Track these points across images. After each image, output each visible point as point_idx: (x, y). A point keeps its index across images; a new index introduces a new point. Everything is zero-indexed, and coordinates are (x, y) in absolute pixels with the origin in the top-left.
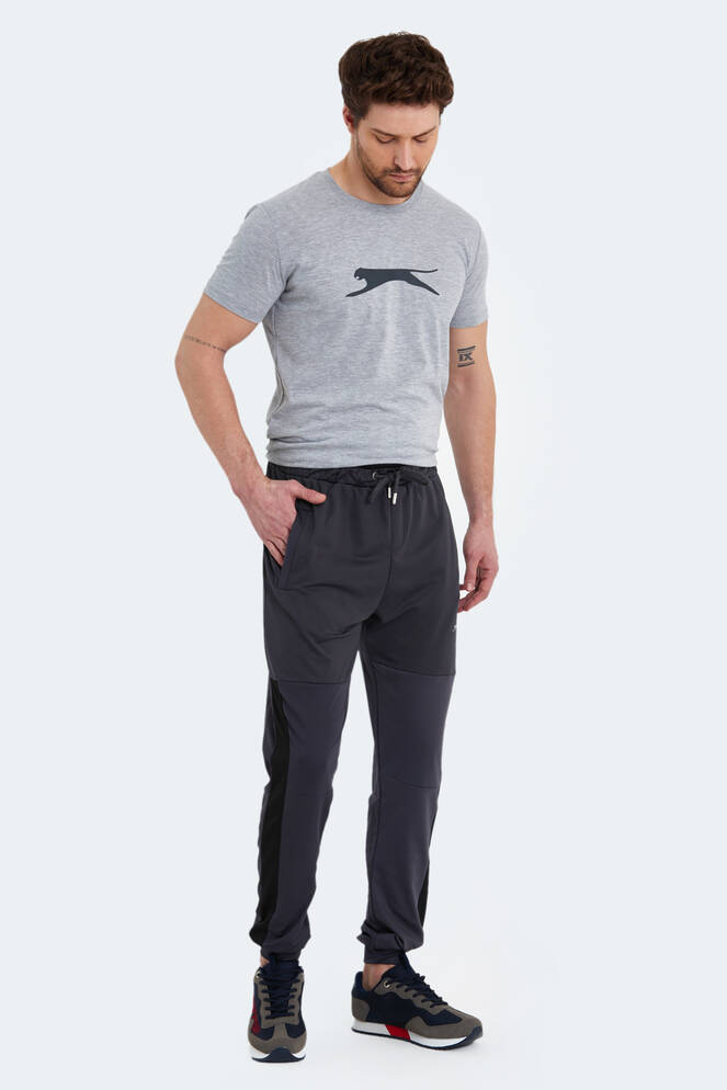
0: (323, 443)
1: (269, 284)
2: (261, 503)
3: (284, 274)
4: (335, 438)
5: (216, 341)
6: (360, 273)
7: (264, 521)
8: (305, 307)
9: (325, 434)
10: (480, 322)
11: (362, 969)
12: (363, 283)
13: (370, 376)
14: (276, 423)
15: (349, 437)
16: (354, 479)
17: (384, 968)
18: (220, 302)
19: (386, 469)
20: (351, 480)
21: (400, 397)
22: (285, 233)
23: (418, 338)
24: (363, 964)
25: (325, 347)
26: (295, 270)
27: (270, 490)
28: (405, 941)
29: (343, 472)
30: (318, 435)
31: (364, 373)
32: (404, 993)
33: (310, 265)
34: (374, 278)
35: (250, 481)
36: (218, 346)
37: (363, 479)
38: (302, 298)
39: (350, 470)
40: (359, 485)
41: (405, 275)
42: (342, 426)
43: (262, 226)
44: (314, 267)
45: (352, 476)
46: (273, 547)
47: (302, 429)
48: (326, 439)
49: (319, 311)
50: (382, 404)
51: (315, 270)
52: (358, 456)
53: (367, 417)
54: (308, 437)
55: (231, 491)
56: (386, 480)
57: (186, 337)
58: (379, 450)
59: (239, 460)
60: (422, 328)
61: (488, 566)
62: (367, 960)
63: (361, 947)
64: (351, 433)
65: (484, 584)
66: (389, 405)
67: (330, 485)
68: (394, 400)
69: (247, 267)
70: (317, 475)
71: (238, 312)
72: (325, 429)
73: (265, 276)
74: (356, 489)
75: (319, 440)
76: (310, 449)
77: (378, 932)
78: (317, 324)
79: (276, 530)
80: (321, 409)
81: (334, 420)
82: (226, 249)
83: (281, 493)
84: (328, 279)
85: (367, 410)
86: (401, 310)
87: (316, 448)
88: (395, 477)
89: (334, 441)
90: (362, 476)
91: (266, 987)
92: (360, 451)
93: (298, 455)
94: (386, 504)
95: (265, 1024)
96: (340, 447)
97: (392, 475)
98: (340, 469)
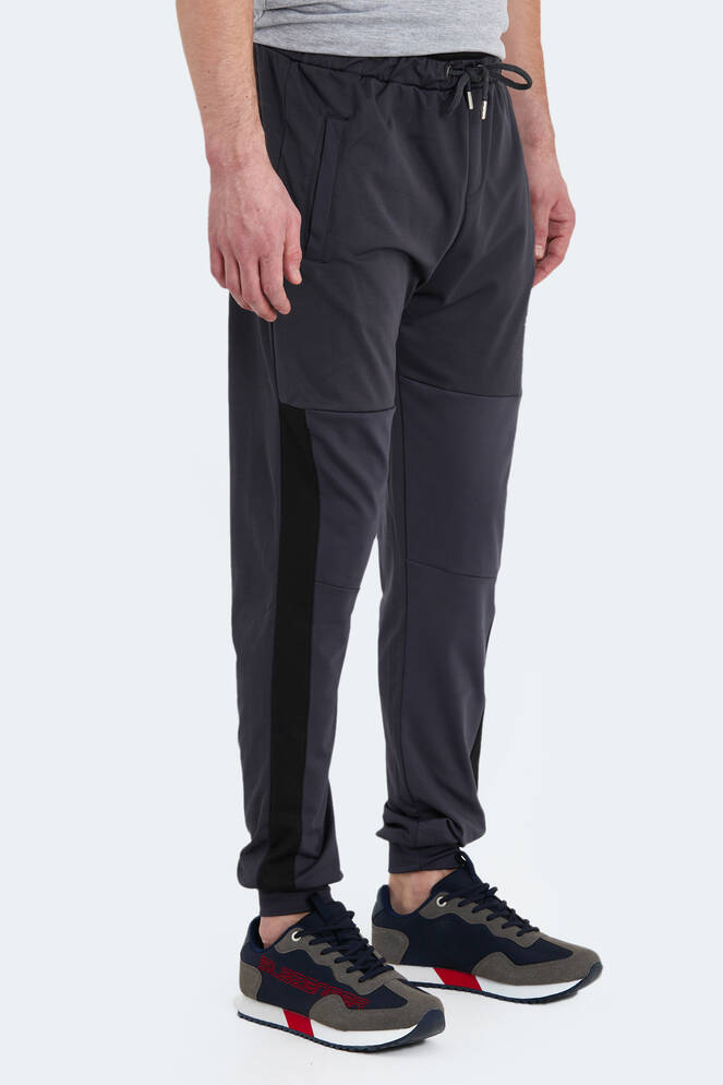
0: (374, 14)
4: (394, 5)
11: (387, 883)
16: (420, 75)
17: (434, 877)
19: (465, 62)
20: (413, 77)
24: (388, 874)
28: (464, 826)
29: (403, 63)
32: (469, 915)
37: (432, 77)
39: (413, 61)
40: (427, 86)
45: (415, 69)
48: (373, 9)
52: (428, 37)
56: (465, 79)
58: (458, 28)
61: (565, 216)
62: (396, 866)
63: (384, 846)
65: (557, 246)
67: (381, 85)
70: (359, 69)
74: (421, 93)
75: (366, 9)
76: (349, 24)
77: (416, 818)
87: (360, 23)
88: (481, 72)
90: (431, 71)
91: (326, 946)
92: (431, 29)
93: (328, 33)
94: (464, 118)
95: (366, 989)
96: (400, 21)
97: (473, 72)
98: (400, 58)
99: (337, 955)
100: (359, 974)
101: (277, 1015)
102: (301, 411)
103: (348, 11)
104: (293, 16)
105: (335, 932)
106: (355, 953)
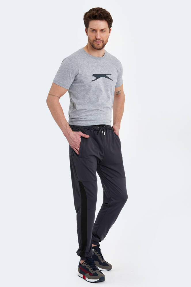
0: (86, 119)
1: (71, 79)
2: (72, 138)
3: (75, 75)
4: (89, 118)
5: (58, 95)
6: (94, 75)
7: (73, 143)
8: (80, 84)
9: (86, 117)
10: (121, 85)
12: (95, 78)
13: (97, 102)
14: (72, 115)
15: (92, 118)
16: (94, 128)
18: (58, 85)
20: (93, 129)
21: (105, 107)
22: (75, 65)
23: (108, 92)
25: (85, 95)
26: (77, 75)
27: (74, 134)
29: (91, 127)
30: (84, 117)
31: (96, 101)
33: (81, 73)
34: (97, 76)
35: (68, 132)
36: (58, 96)
37: (96, 129)
38: (79, 82)
39: (93, 126)
40: (95, 130)
41: (104, 76)
42: (90, 115)
43: (69, 63)
44: (83, 74)
45: (93, 127)
46: (76, 150)
47: (80, 116)
48: (86, 118)
49: (84, 85)
50: (101, 109)
51: (83, 75)
52: (95, 123)
53: (97, 113)
54: (82, 118)
55: (63, 135)
56: (102, 129)
57: (49, 94)
59: (65, 126)
60: (109, 89)
64: (93, 117)
66: (102, 109)
67: (87, 130)
68: (103, 108)
69: (65, 74)
70: (84, 128)
71: (63, 87)
72: (86, 116)
73: (70, 77)
75: (84, 119)
76: (82, 121)
78: (83, 89)
79: (76, 145)
80: (85, 110)
81: (88, 113)
82: (58, 70)
83: (77, 135)
84: (86, 77)
85: (97, 111)
86: (104, 85)
87: (84, 121)
88: (104, 128)
89: (89, 119)
90: (96, 128)
91: (88, 265)
92: (95, 122)
93: (79, 122)
94: (102, 135)
95: (93, 273)
96: (90, 120)
97: (103, 128)
98: (90, 126)
99: (90, 267)
100: (93, 270)
101: (82, 276)
102: (82, 182)
103: (81, 119)
104: (74, 120)
105: (90, 263)
106: (93, 267)
